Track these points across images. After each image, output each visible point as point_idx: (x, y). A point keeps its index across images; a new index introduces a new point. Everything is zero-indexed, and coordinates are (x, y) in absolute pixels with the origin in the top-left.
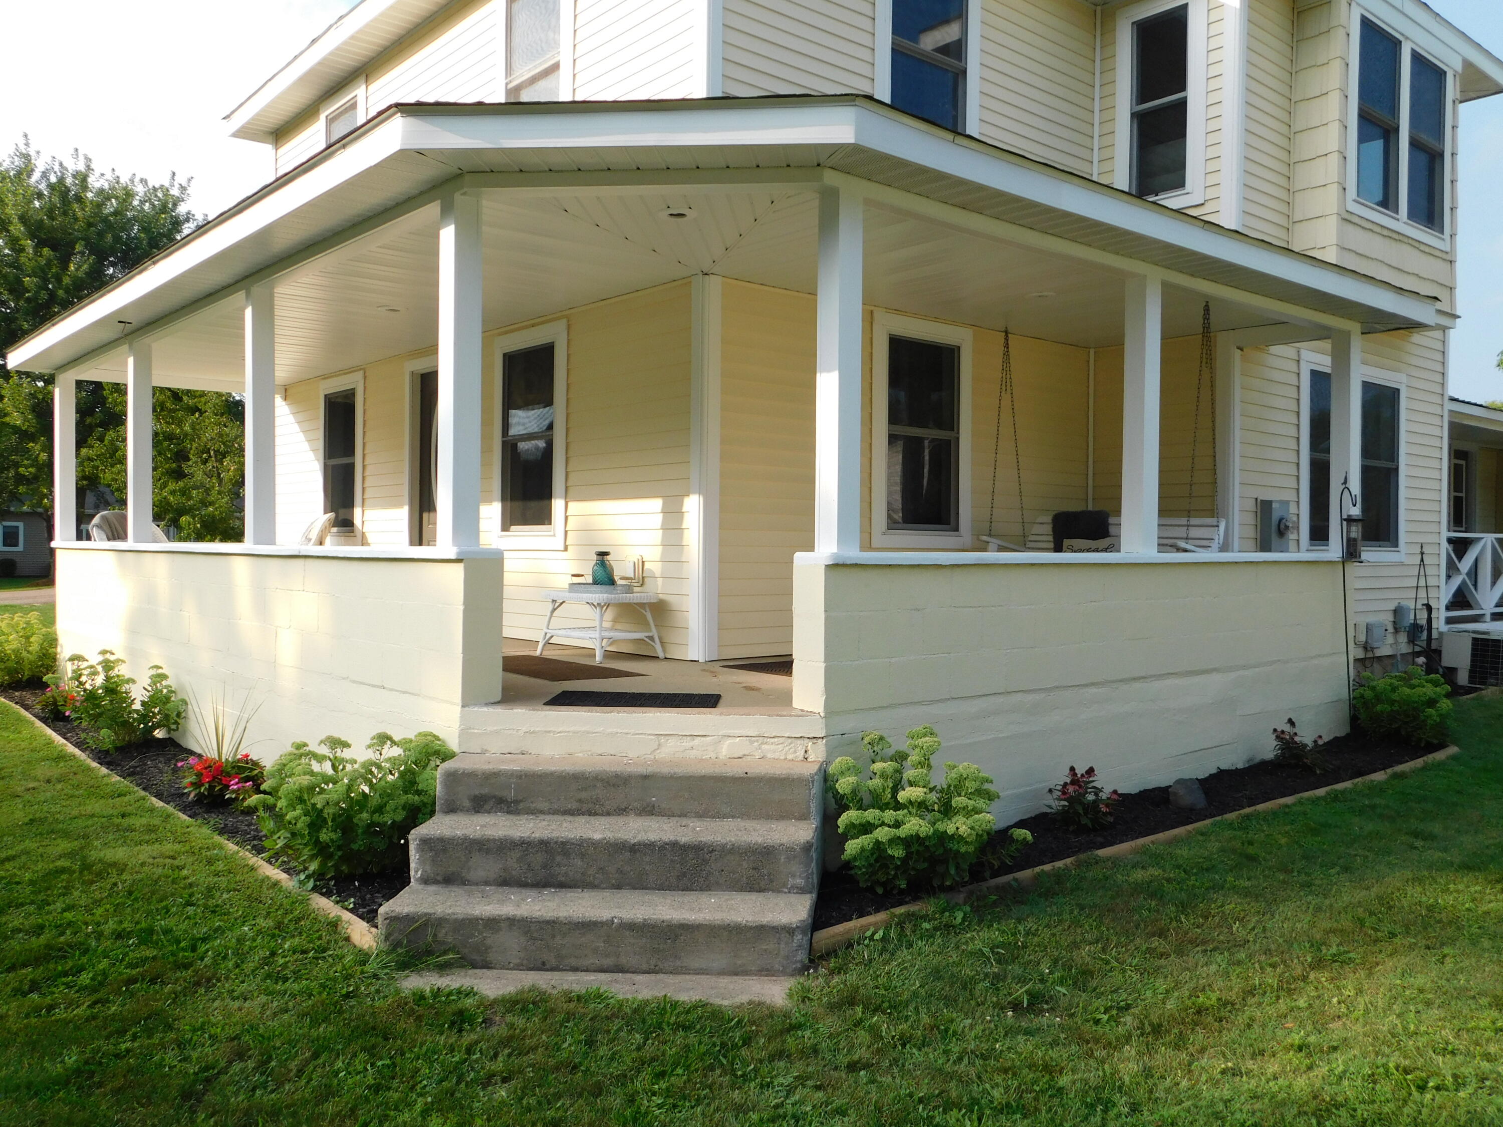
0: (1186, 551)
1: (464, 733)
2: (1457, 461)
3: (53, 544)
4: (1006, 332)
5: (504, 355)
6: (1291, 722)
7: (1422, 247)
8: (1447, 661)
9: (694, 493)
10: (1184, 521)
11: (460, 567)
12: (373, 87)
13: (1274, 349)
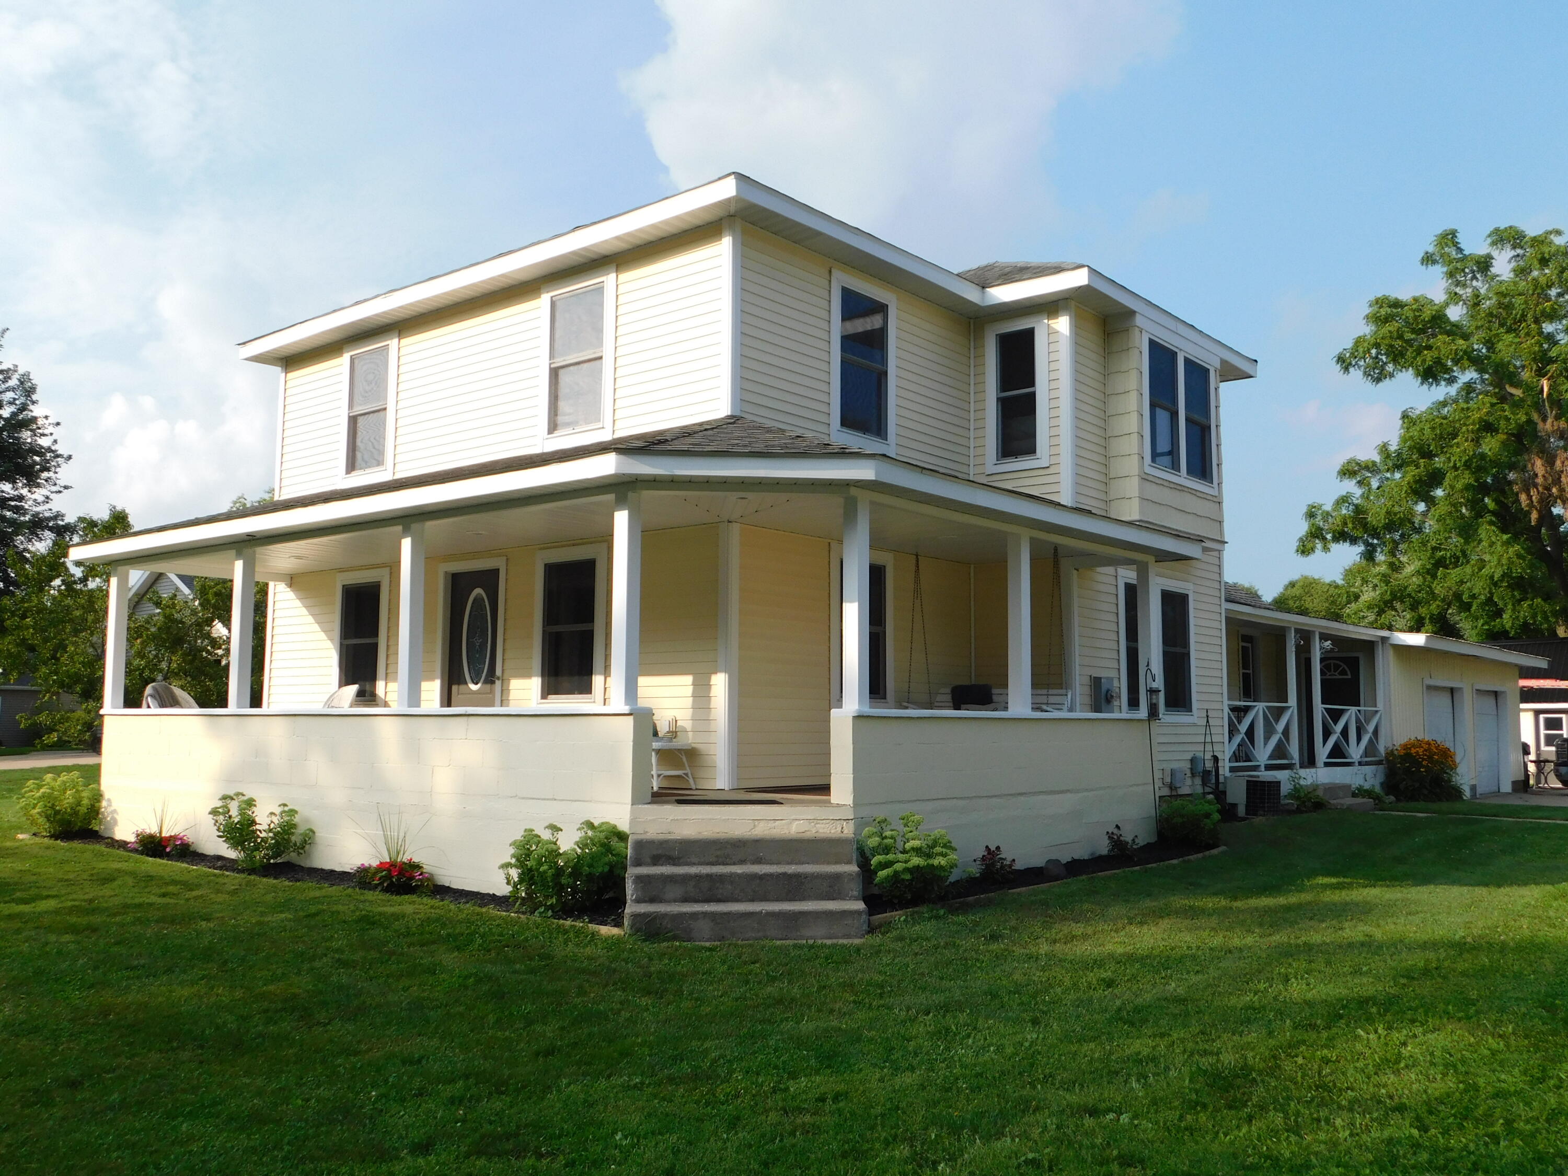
0: (1047, 711)
1: (633, 821)
2: (1244, 644)
3: (102, 712)
4: (917, 556)
5: (546, 565)
6: (1118, 827)
7: (1198, 494)
8: (1230, 799)
9: (721, 671)
10: (1044, 692)
11: (631, 718)
12: (404, 341)
13: (1099, 569)
